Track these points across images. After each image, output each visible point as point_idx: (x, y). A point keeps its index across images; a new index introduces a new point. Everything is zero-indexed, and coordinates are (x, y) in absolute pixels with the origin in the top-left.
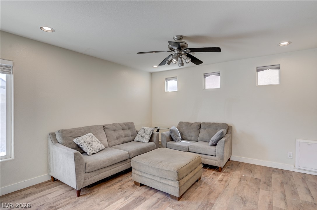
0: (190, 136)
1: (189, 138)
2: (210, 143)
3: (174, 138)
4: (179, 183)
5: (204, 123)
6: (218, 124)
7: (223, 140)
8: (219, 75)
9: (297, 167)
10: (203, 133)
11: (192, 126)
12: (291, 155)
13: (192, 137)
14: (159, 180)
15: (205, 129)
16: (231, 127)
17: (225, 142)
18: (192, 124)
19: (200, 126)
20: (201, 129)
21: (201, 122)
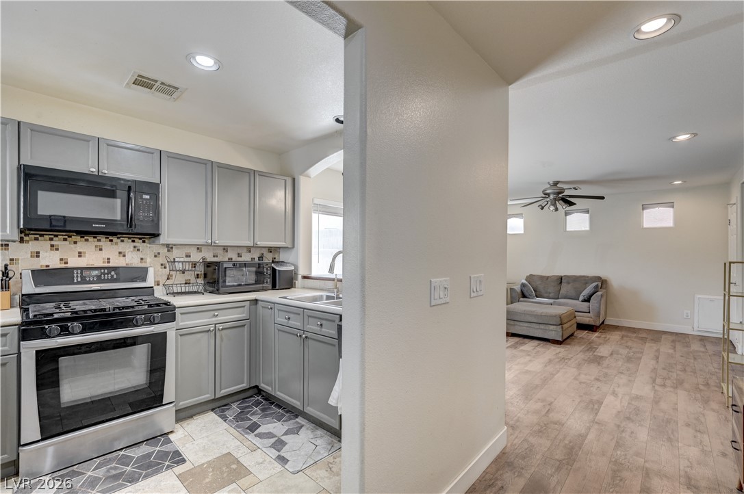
0: (546, 293)
1: (546, 295)
2: (581, 298)
3: (526, 294)
4: (562, 327)
5: (567, 277)
6: (588, 277)
7: (599, 293)
8: (588, 213)
9: (696, 328)
10: (565, 289)
11: (549, 279)
12: (689, 314)
13: (550, 293)
14: (537, 327)
15: (569, 283)
16: (606, 281)
17: (602, 296)
18: (548, 277)
19: (560, 280)
20: (563, 284)
21: (562, 275)
